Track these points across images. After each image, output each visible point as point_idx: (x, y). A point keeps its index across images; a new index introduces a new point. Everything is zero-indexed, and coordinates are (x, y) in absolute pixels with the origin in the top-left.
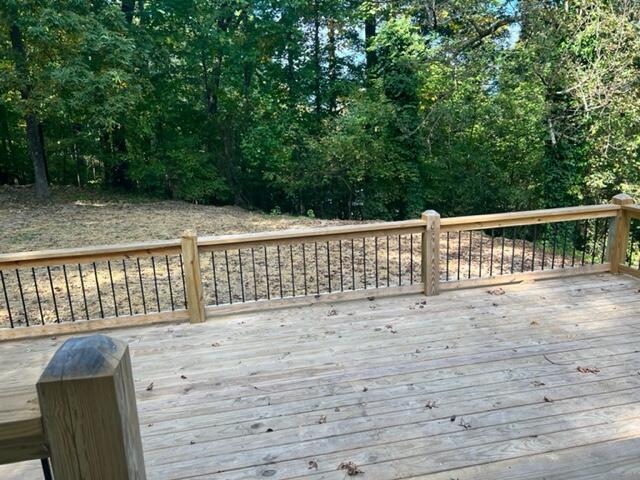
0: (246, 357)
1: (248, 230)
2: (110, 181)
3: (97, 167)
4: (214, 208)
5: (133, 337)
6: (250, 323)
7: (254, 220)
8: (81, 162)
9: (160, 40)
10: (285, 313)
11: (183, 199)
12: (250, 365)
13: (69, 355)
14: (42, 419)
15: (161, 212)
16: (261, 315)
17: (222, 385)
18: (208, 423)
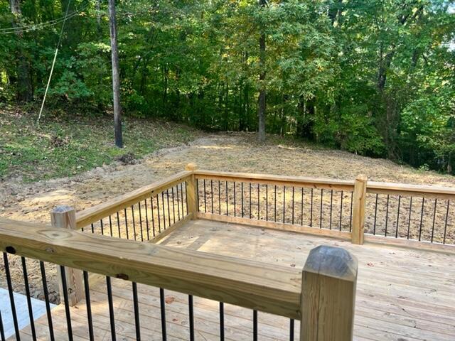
0: (395, 282)
1: (398, 180)
2: (300, 133)
3: (293, 124)
4: (370, 159)
5: (311, 242)
6: (400, 255)
7: (403, 173)
8: (284, 120)
9: (352, 36)
10: (434, 256)
11: (347, 150)
12: (399, 289)
13: (324, 258)
14: (301, 294)
15: (332, 158)
16: (410, 251)
17: (375, 297)
18: (362, 323)
